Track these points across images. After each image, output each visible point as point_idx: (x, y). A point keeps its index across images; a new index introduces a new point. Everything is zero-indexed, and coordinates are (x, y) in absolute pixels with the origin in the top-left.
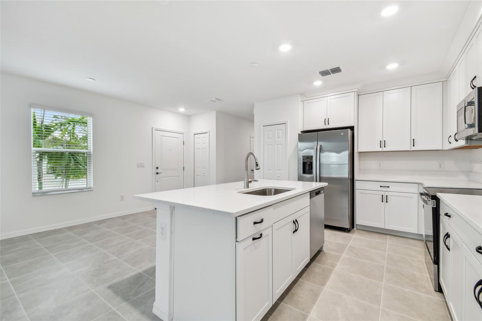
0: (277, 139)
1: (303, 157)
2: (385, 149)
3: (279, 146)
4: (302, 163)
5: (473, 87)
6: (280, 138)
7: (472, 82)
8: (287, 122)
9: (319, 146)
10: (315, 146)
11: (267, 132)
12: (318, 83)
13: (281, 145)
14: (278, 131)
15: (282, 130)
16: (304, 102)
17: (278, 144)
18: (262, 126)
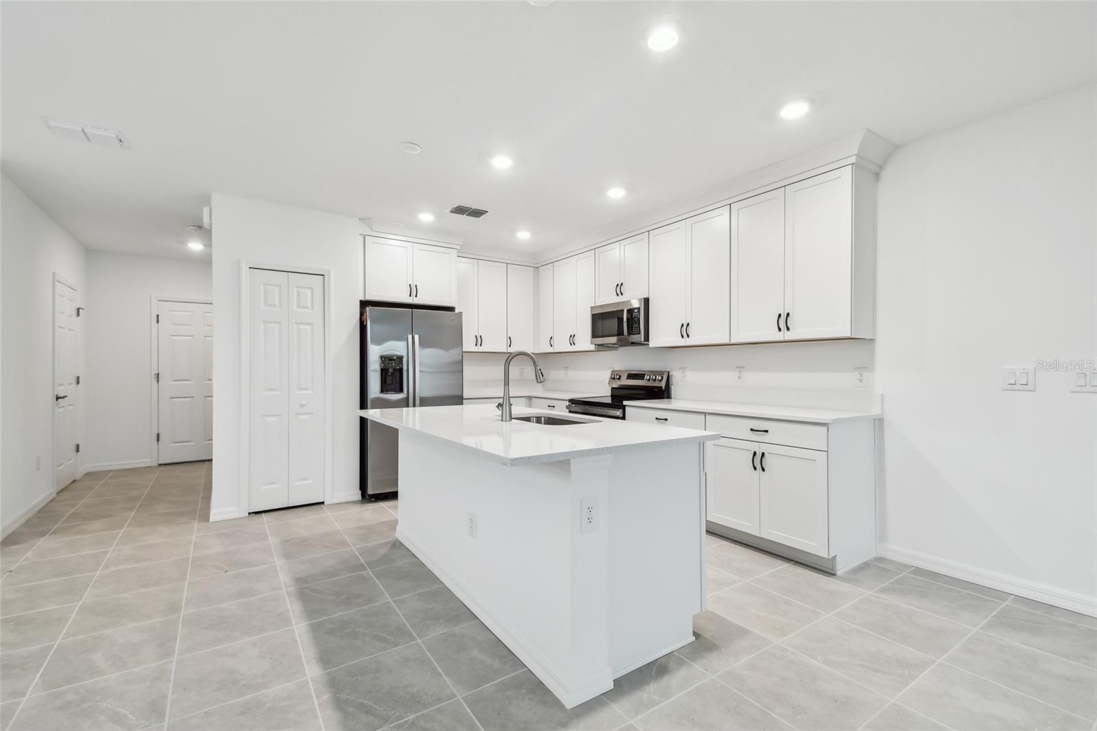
0: (296, 309)
1: (381, 357)
3: (301, 326)
4: (379, 370)
5: (619, 292)
6: (307, 307)
7: (618, 288)
8: (329, 272)
9: (417, 337)
10: (410, 337)
11: (262, 286)
12: (426, 217)
13: (309, 327)
14: (300, 290)
15: (312, 289)
16: (364, 238)
17: (300, 324)
18: (245, 268)
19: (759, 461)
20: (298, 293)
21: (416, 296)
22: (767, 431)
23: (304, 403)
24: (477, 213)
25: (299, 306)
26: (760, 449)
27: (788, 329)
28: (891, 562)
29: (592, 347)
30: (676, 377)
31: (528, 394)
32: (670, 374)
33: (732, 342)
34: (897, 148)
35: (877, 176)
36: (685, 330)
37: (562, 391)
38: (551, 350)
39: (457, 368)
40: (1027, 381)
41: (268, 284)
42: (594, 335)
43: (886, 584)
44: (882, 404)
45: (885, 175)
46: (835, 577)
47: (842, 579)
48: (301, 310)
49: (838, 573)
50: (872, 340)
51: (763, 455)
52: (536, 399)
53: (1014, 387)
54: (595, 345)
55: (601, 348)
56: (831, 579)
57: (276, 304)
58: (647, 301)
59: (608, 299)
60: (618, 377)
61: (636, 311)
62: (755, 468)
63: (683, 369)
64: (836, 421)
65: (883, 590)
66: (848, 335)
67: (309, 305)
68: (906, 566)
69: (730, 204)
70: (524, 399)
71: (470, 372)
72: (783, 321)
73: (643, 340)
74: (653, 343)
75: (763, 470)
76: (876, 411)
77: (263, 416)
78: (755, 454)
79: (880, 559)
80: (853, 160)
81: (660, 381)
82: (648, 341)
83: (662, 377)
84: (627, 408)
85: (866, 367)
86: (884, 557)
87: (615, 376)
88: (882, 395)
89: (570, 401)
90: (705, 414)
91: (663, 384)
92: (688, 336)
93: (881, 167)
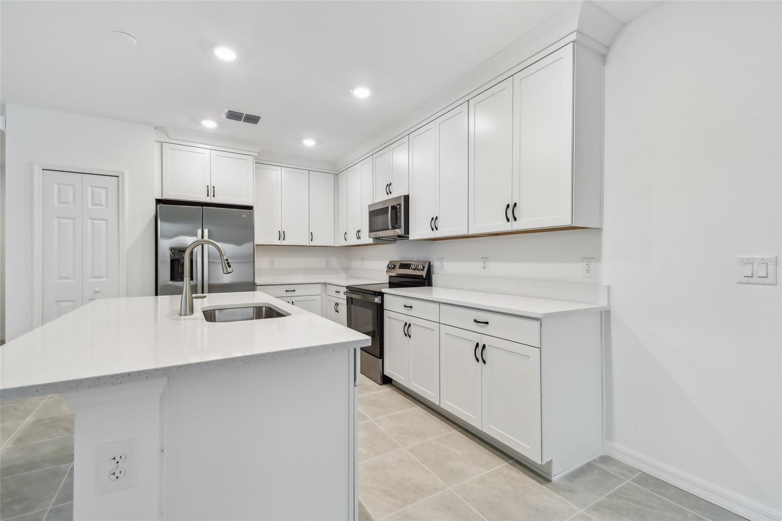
0: (90, 206)
1: (171, 249)
2: (284, 243)
3: (96, 222)
4: (169, 261)
5: (388, 192)
6: (101, 205)
7: (388, 187)
8: (123, 174)
9: (206, 231)
10: (199, 231)
11: (56, 186)
12: (209, 124)
13: (103, 223)
14: (94, 189)
15: (106, 188)
16: (162, 145)
17: (95, 219)
18: (38, 171)
19: (480, 352)
20: (93, 192)
21: (214, 196)
22: (487, 323)
23: (98, 289)
24: (253, 119)
25: (93, 204)
26: (482, 341)
27: (515, 219)
28: (617, 463)
29: (371, 241)
30: (436, 265)
31: (323, 281)
32: (431, 264)
33: (471, 233)
34: (624, 24)
35: (604, 57)
36: (434, 222)
37: (359, 278)
38: (345, 243)
39: (250, 260)
40: (767, 273)
41: (94, 187)
42: (372, 230)
43: (602, 498)
44: (609, 296)
45: (612, 56)
46: (549, 485)
47: (557, 489)
48: (95, 207)
49: (554, 479)
50: (599, 230)
51: (484, 347)
52: (330, 285)
53: (751, 280)
54: (373, 238)
55: (379, 241)
56: (544, 488)
57: (103, 204)
58: (407, 198)
59: (382, 197)
60: (393, 266)
61: (398, 207)
62: (478, 360)
63: (441, 259)
64: (548, 316)
65: (597, 508)
66: (567, 222)
67: (104, 203)
68: (632, 470)
69: (468, 101)
70: (320, 285)
71: (262, 262)
72: (511, 211)
73: (403, 233)
74: (412, 236)
75: (484, 362)
76: (602, 303)
77: (57, 301)
78: (477, 345)
79: (605, 459)
80: (574, 37)
81: (423, 270)
82: (408, 234)
83: (424, 267)
84: (385, 295)
85: (593, 257)
86: (610, 456)
87: (391, 267)
88: (609, 287)
89: (347, 287)
90: (440, 303)
91: (424, 274)
92: (437, 229)
93: (608, 48)
